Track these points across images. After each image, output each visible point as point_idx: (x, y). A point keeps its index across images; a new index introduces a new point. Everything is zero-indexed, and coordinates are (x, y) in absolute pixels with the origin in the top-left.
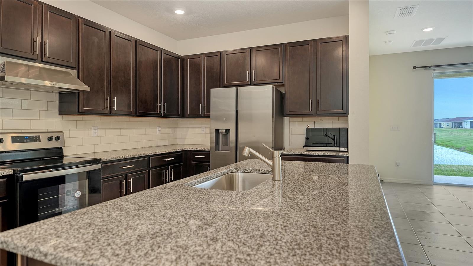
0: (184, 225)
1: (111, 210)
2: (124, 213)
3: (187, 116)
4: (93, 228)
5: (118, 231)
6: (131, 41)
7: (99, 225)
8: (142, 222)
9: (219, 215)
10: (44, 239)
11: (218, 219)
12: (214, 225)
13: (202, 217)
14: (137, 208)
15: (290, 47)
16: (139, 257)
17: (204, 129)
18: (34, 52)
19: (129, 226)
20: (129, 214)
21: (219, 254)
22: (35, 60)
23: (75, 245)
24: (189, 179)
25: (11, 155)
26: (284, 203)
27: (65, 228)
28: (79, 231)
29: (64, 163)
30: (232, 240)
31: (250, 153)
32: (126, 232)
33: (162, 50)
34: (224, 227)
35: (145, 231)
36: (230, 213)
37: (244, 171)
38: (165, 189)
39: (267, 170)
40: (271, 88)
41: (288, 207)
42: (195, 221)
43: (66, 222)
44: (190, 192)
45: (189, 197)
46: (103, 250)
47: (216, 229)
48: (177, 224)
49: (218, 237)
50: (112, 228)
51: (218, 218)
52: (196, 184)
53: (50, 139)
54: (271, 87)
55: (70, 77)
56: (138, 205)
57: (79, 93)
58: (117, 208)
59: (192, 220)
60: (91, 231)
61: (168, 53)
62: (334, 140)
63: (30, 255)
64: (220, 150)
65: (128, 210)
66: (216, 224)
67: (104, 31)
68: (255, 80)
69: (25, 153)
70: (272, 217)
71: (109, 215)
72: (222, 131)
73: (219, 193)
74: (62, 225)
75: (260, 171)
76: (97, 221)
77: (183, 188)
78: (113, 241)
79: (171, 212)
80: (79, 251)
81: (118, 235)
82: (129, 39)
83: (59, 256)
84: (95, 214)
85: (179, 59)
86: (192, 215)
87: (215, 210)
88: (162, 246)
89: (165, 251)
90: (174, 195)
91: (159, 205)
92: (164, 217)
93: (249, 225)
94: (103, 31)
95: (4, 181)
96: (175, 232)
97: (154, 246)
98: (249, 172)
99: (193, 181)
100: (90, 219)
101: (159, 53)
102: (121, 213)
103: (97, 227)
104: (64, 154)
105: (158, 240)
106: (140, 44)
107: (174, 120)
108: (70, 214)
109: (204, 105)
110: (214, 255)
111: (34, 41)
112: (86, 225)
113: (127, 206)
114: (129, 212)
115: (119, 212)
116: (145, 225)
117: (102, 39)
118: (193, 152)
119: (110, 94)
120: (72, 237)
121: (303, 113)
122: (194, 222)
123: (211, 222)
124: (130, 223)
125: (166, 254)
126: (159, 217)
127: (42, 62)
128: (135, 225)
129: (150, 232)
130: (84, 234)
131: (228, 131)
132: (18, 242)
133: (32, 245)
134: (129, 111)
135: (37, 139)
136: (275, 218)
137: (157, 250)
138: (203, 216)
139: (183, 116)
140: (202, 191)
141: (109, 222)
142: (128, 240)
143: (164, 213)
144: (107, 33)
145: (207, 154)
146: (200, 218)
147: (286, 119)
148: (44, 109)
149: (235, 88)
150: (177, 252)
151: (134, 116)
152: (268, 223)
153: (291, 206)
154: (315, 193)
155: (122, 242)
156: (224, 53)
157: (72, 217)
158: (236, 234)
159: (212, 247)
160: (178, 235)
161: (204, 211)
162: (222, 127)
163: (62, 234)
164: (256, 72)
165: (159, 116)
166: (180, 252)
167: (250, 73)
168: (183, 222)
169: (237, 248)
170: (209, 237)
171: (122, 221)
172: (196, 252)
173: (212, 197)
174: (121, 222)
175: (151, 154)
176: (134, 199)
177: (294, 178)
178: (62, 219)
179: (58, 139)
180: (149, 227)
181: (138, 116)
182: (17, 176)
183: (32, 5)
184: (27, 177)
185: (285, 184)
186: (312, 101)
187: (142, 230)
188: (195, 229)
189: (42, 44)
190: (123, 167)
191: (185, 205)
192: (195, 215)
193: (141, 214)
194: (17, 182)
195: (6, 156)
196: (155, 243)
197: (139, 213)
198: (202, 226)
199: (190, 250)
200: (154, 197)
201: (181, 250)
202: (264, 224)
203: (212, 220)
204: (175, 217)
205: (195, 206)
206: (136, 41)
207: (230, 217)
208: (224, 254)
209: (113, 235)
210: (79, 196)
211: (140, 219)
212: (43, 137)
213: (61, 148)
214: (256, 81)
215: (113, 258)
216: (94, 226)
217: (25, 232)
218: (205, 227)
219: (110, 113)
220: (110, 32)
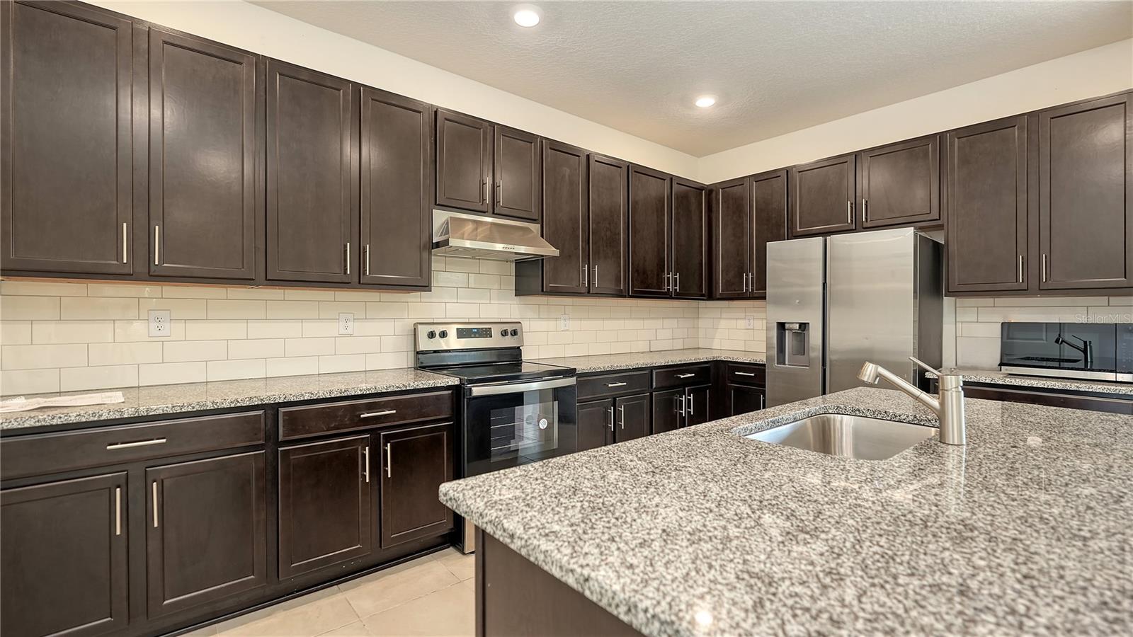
0: (753, 524)
1: (606, 467)
2: (628, 475)
3: (718, 297)
4: (581, 499)
5: (624, 513)
6: (620, 167)
7: (589, 493)
8: (665, 502)
9: (828, 513)
10: (507, 505)
11: (829, 522)
12: (823, 536)
13: (789, 511)
14: (651, 470)
15: (958, 138)
16: (673, 581)
17: (752, 321)
18: (484, 200)
19: (642, 505)
20: (638, 480)
21: (857, 618)
22: (485, 212)
23: (556, 528)
24: (738, 420)
25: (456, 356)
26: (999, 509)
27: (537, 491)
28: (559, 500)
29: (523, 371)
30: (882, 587)
31: (877, 376)
32: (639, 518)
33: (672, 178)
34: (848, 544)
35: (674, 522)
36: (854, 511)
37: (854, 412)
38: (694, 435)
39: (915, 417)
40: (911, 234)
41: (1014, 521)
42: (774, 517)
43: (537, 479)
44: (747, 448)
45: (747, 460)
46: (603, 549)
47: (832, 548)
48: (736, 518)
49: (842, 571)
50: (612, 505)
51: (826, 519)
52: (753, 431)
53: (504, 333)
54: (909, 232)
55: (530, 236)
56: (651, 463)
57: (543, 260)
58: (615, 463)
59: (767, 515)
60: (579, 504)
61: (682, 182)
62: (1085, 352)
63: (489, 529)
64: (787, 363)
65: (635, 470)
66: (827, 535)
67: (579, 156)
68: (866, 219)
69: (473, 353)
70: (975, 542)
71: (604, 476)
72: (791, 326)
73: (811, 458)
74: (531, 484)
75: (896, 416)
76: (584, 485)
77: (731, 438)
78: (618, 532)
79: (718, 488)
80: (564, 541)
81: (625, 522)
82: (616, 164)
83: (532, 544)
84: (580, 469)
85: (702, 190)
86: (765, 503)
87: (815, 498)
88: (716, 564)
89: (725, 579)
90: (715, 451)
91: (690, 469)
92: (707, 498)
93: (915, 553)
94: (577, 156)
95: (449, 394)
96: (737, 537)
97: (698, 562)
98: (866, 417)
99: (747, 425)
100: (573, 480)
101: (667, 183)
102: (623, 475)
103: (587, 498)
104: (524, 358)
105: (705, 550)
106: (635, 172)
107: (694, 303)
108: (541, 463)
109: (752, 275)
110: (845, 618)
111: (483, 184)
112: (567, 489)
113: (632, 463)
114: (638, 476)
115: (619, 474)
116: (671, 509)
117: (576, 170)
118: (730, 365)
119: (587, 261)
120: (549, 510)
121: (999, 287)
122: (773, 519)
123: (813, 527)
124: (643, 500)
125: (729, 587)
126: (696, 495)
127: (494, 215)
128: (652, 505)
129: (685, 527)
130: (566, 508)
131: (804, 326)
132: (472, 504)
133: (492, 514)
134: (617, 288)
135: (486, 333)
136: (986, 546)
137: (708, 572)
138: (790, 508)
139: (710, 296)
140: (771, 450)
141: (605, 490)
142: (646, 537)
143: (703, 487)
144: (584, 159)
145: (759, 369)
146: (785, 513)
147: (948, 302)
148: (496, 286)
149: (821, 239)
150: (751, 586)
151: (625, 297)
152: (969, 556)
153: (1023, 519)
154: (1086, 492)
155: (635, 538)
156: (794, 169)
157: (546, 471)
158: (887, 570)
159: (833, 594)
160: (745, 546)
161: (790, 497)
162: (793, 318)
163: (533, 500)
164: (868, 202)
165: (667, 296)
166: (760, 589)
167: (855, 206)
168: (749, 516)
169: (901, 612)
170: (819, 565)
171: (627, 493)
172: (797, 599)
173: (800, 465)
174: (627, 495)
175: (654, 365)
176: (642, 450)
177: (1001, 442)
178: (530, 473)
179: (514, 333)
180: (681, 514)
181: (631, 297)
182: (464, 388)
183: (480, 129)
184: (478, 391)
185: (981, 456)
186: (1025, 260)
187: (668, 520)
188: (780, 539)
189: (494, 187)
190: (610, 385)
191: (743, 477)
192: (770, 504)
193: (661, 484)
194: (464, 397)
195: (451, 356)
196: (701, 556)
197: (656, 481)
198: (795, 534)
199: (780, 590)
200: (678, 451)
201: (760, 584)
202: (956, 556)
203: (814, 523)
204: (729, 500)
205: (766, 483)
206: (628, 167)
207: (857, 522)
208: (870, 621)
209: (617, 519)
210: (545, 427)
211: (661, 495)
212: (496, 331)
213: (519, 348)
214: (869, 220)
215: (624, 572)
216: (582, 495)
217: (480, 486)
218: (802, 536)
219: (589, 292)
220: (588, 156)
